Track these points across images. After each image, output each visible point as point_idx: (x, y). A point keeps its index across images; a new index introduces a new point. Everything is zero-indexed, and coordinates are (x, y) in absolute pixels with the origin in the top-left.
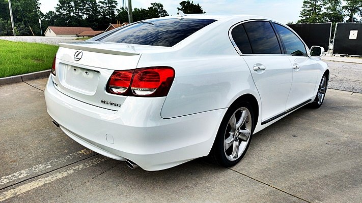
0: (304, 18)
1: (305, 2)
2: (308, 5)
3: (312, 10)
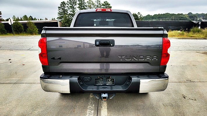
0: (60, 16)
1: (59, 7)
2: (61, 9)
3: (63, 12)
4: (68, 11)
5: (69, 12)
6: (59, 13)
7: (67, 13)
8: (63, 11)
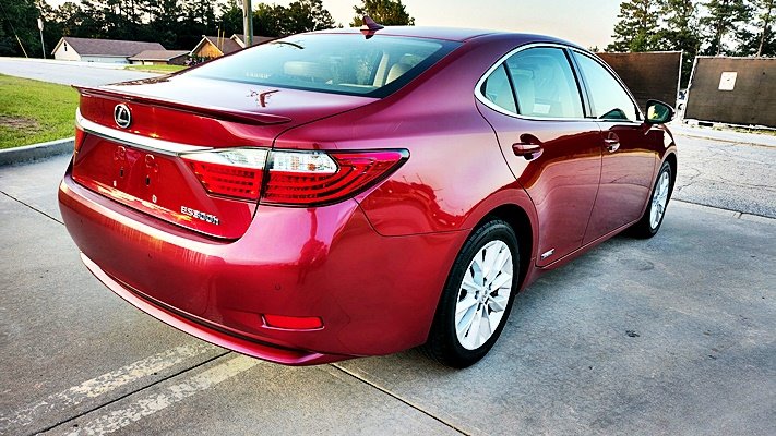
0: (622, 39)
1: (624, 6)
2: (631, 13)
3: (638, 23)
4: (659, 22)
5: (662, 25)
6: (618, 30)
7: (653, 27)
8: (636, 20)
